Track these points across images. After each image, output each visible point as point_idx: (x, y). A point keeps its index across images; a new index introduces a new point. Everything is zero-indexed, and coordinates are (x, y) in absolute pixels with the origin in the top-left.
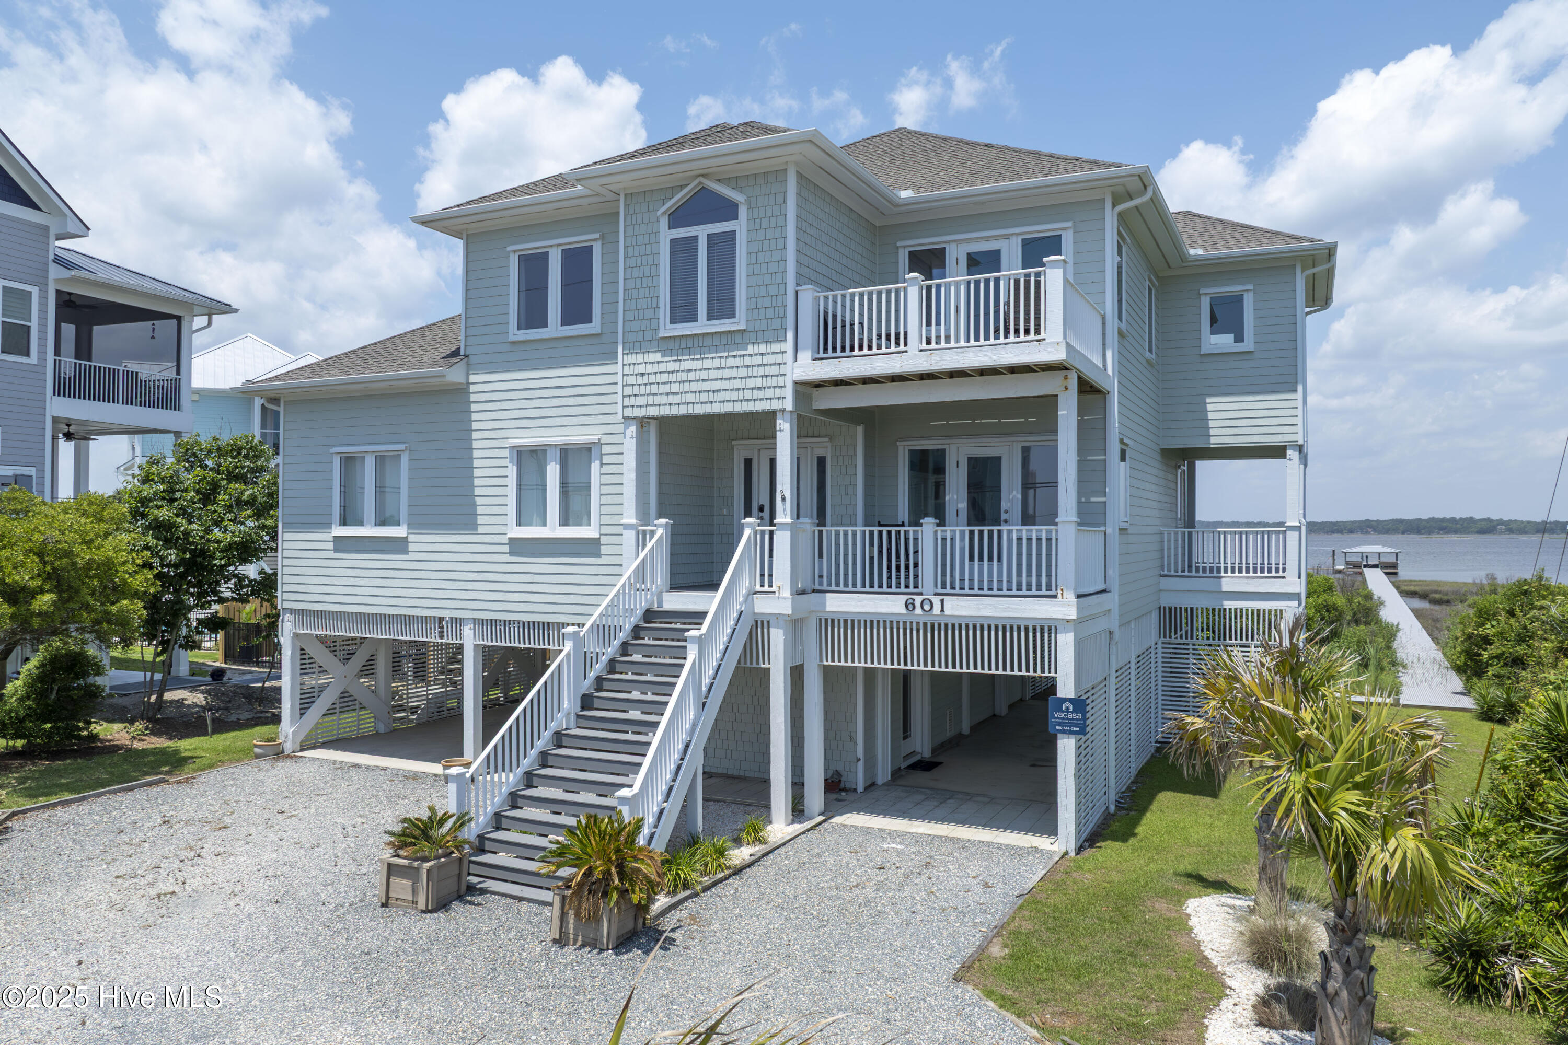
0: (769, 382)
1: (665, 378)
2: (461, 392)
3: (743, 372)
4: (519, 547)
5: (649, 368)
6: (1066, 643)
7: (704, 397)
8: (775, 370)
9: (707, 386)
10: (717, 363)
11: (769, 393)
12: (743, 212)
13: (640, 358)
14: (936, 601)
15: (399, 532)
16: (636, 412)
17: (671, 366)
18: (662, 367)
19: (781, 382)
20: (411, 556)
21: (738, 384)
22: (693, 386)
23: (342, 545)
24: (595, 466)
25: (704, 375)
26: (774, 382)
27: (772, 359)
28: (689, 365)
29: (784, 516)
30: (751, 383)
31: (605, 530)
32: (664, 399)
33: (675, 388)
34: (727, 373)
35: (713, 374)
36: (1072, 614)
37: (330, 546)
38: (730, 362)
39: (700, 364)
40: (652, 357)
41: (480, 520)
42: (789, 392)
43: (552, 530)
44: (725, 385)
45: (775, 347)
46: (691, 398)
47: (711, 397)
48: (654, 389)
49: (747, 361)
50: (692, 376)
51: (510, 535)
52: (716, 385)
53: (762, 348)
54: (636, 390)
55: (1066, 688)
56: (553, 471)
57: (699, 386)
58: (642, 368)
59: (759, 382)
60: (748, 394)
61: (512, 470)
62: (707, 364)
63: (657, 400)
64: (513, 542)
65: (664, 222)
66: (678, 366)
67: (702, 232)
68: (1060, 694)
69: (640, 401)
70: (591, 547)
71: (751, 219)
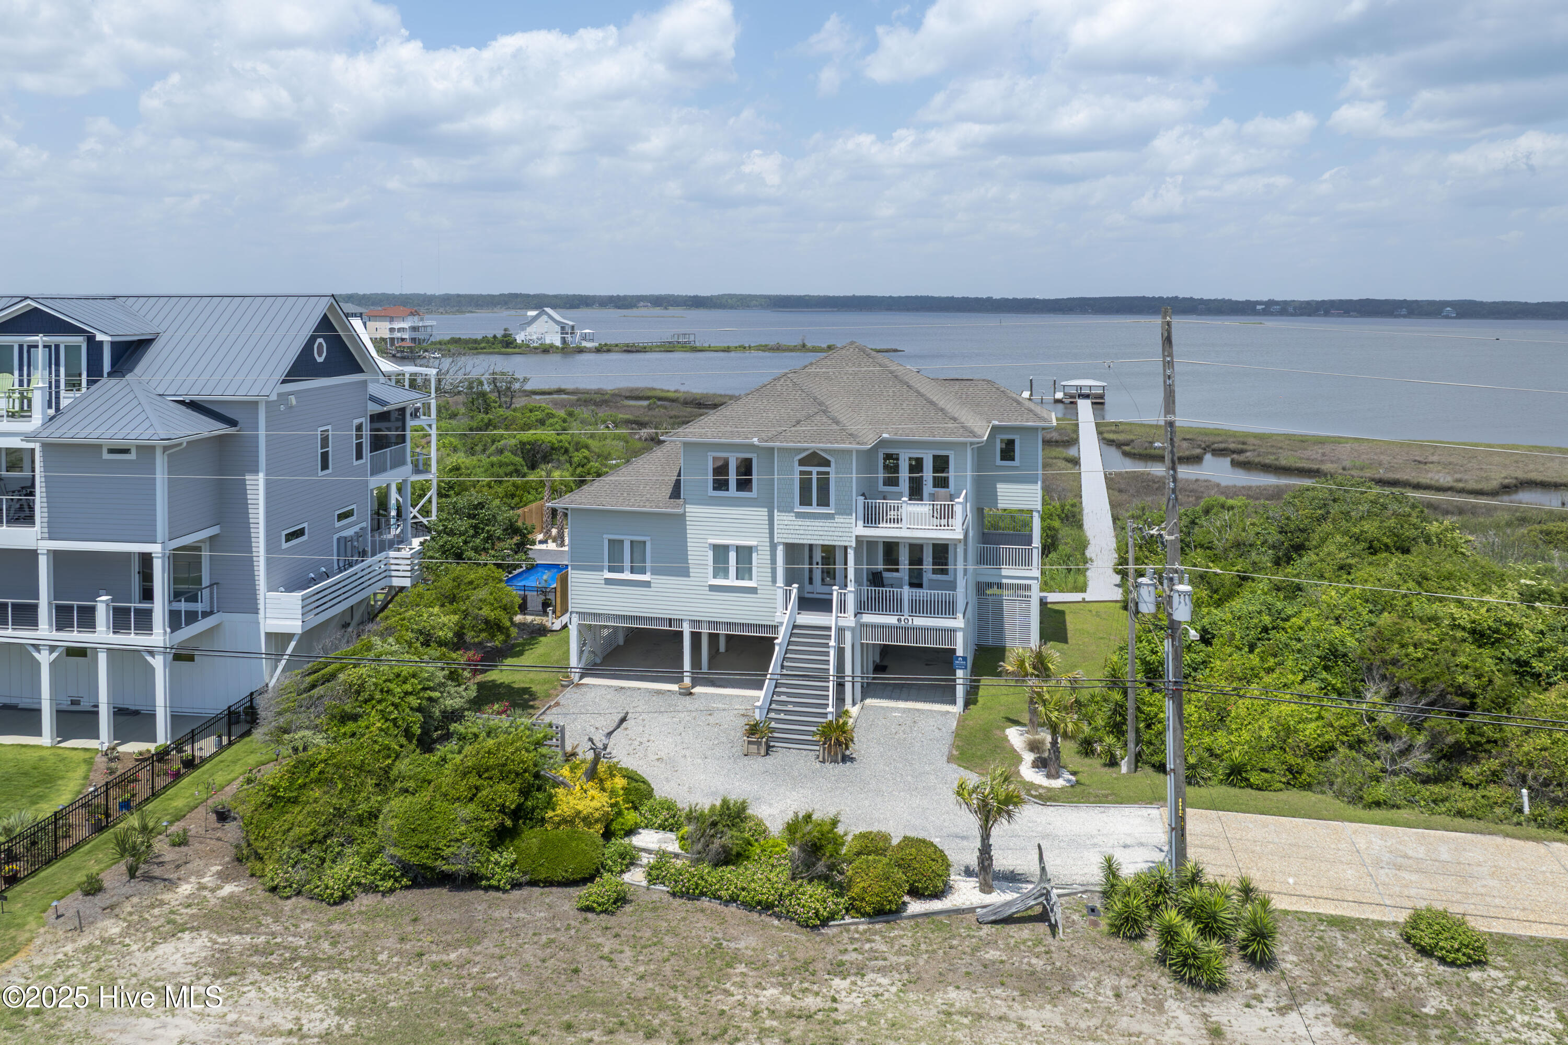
0: (844, 534)
1: (797, 527)
2: (683, 516)
3: (833, 529)
4: (713, 588)
5: (789, 523)
6: (960, 636)
7: (815, 537)
8: (847, 530)
9: (817, 533)
10: (821, 524)
11: (845, 539)
12: (833, 464)
13: (785, 518)
14: (910, 619)
15: (646, 577)
16: (783, 540)
17: (800, 523)
18: (796, 523)
19: (850, 534)
20: (652, 589)
21: (831, 533)
22: (810, 532)
23: (608, 582)
24: (754, 555)
25: (815, 528)
26: (847, 534)
27: (846, 525)
28: (808, 524)
29: (851, 587)
30: (836, 534)
31: (760, 583)
32: (797, 536)
33: (802, 532)
34: (826, 529)
35: (820, 528)
36: (962, 626)
37: (603, 582)
38: (827, 524)
39: (813, 524)
40: (791, 518)
41: (691, 574)
42: (854, 539)
43: (732, 581)
44: (825, 533)
45: (847, 521)
46: (809, 537)
47: (819, 537)
48: (792, 532)
49: (835, 525)
50: (810, 528)
51: (710, 583)
52: (821, 533)
53: (842, 520)
54: (783, 531)
55: (960, 652)
56: (732, 556)
57: (813, 533)
58: (786, 523)
59: (840, 534)
60: (835, 538)
61: (711, 553)
62: (817, 524)
63: (793, 536)
64: (710, 586)
65: (797, 463)
66: (803, 523)
67: (815, 470)
68: (958, 654)
69: (785, 536)
70: (753, 590)
71: (836, 468)
